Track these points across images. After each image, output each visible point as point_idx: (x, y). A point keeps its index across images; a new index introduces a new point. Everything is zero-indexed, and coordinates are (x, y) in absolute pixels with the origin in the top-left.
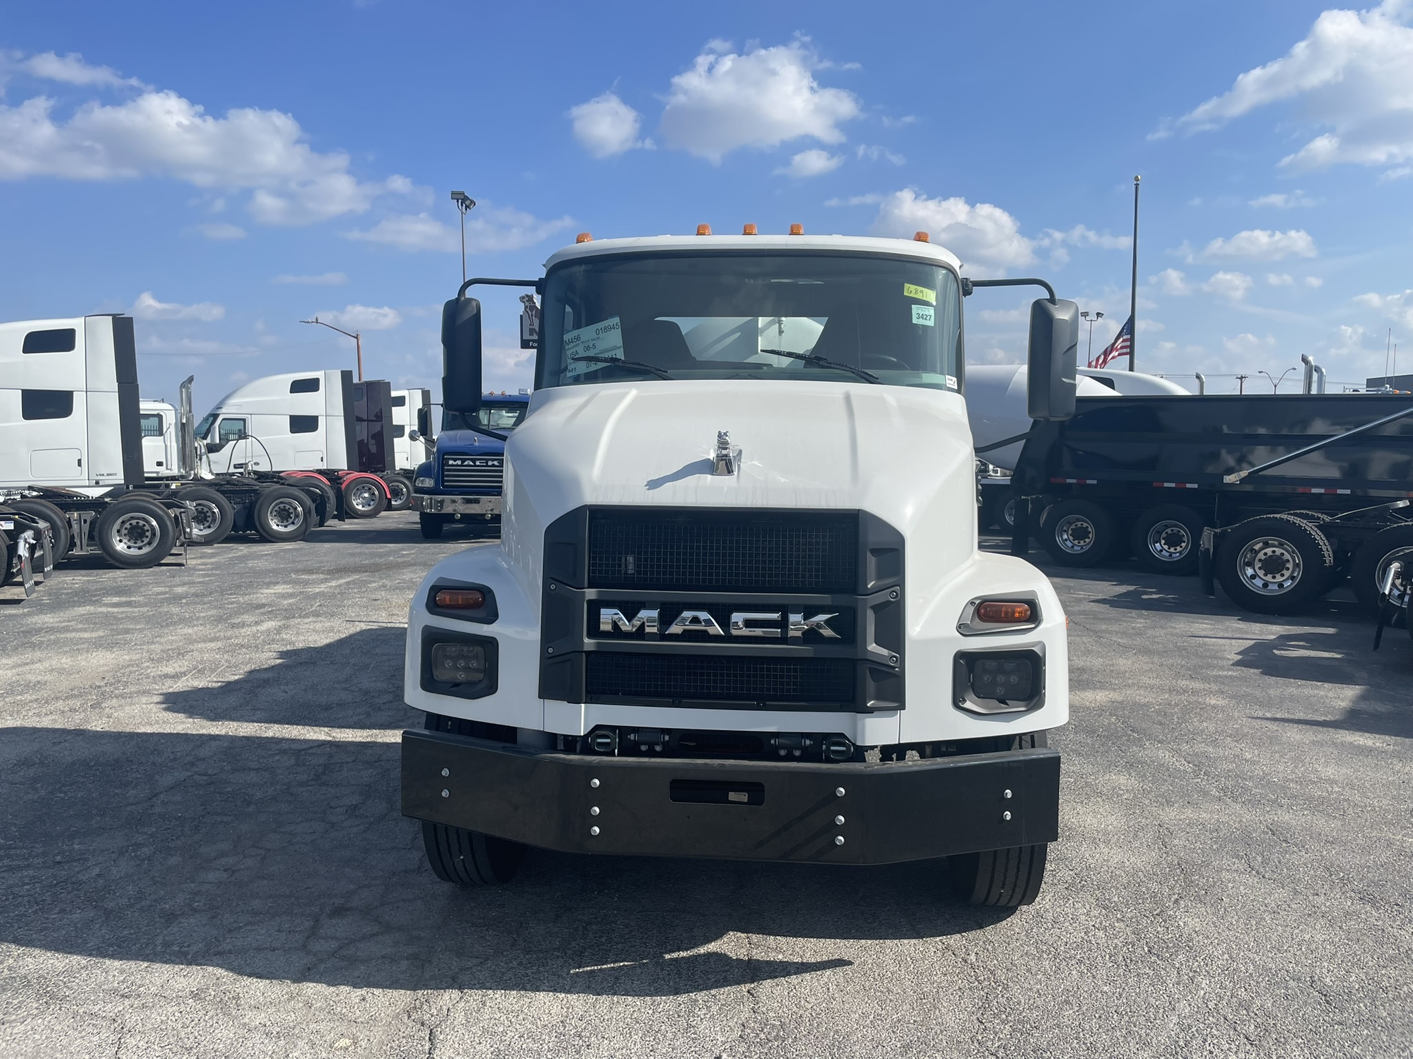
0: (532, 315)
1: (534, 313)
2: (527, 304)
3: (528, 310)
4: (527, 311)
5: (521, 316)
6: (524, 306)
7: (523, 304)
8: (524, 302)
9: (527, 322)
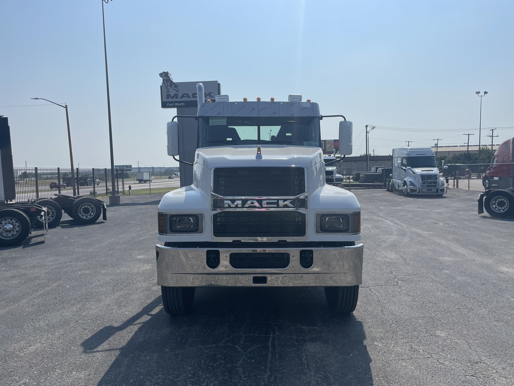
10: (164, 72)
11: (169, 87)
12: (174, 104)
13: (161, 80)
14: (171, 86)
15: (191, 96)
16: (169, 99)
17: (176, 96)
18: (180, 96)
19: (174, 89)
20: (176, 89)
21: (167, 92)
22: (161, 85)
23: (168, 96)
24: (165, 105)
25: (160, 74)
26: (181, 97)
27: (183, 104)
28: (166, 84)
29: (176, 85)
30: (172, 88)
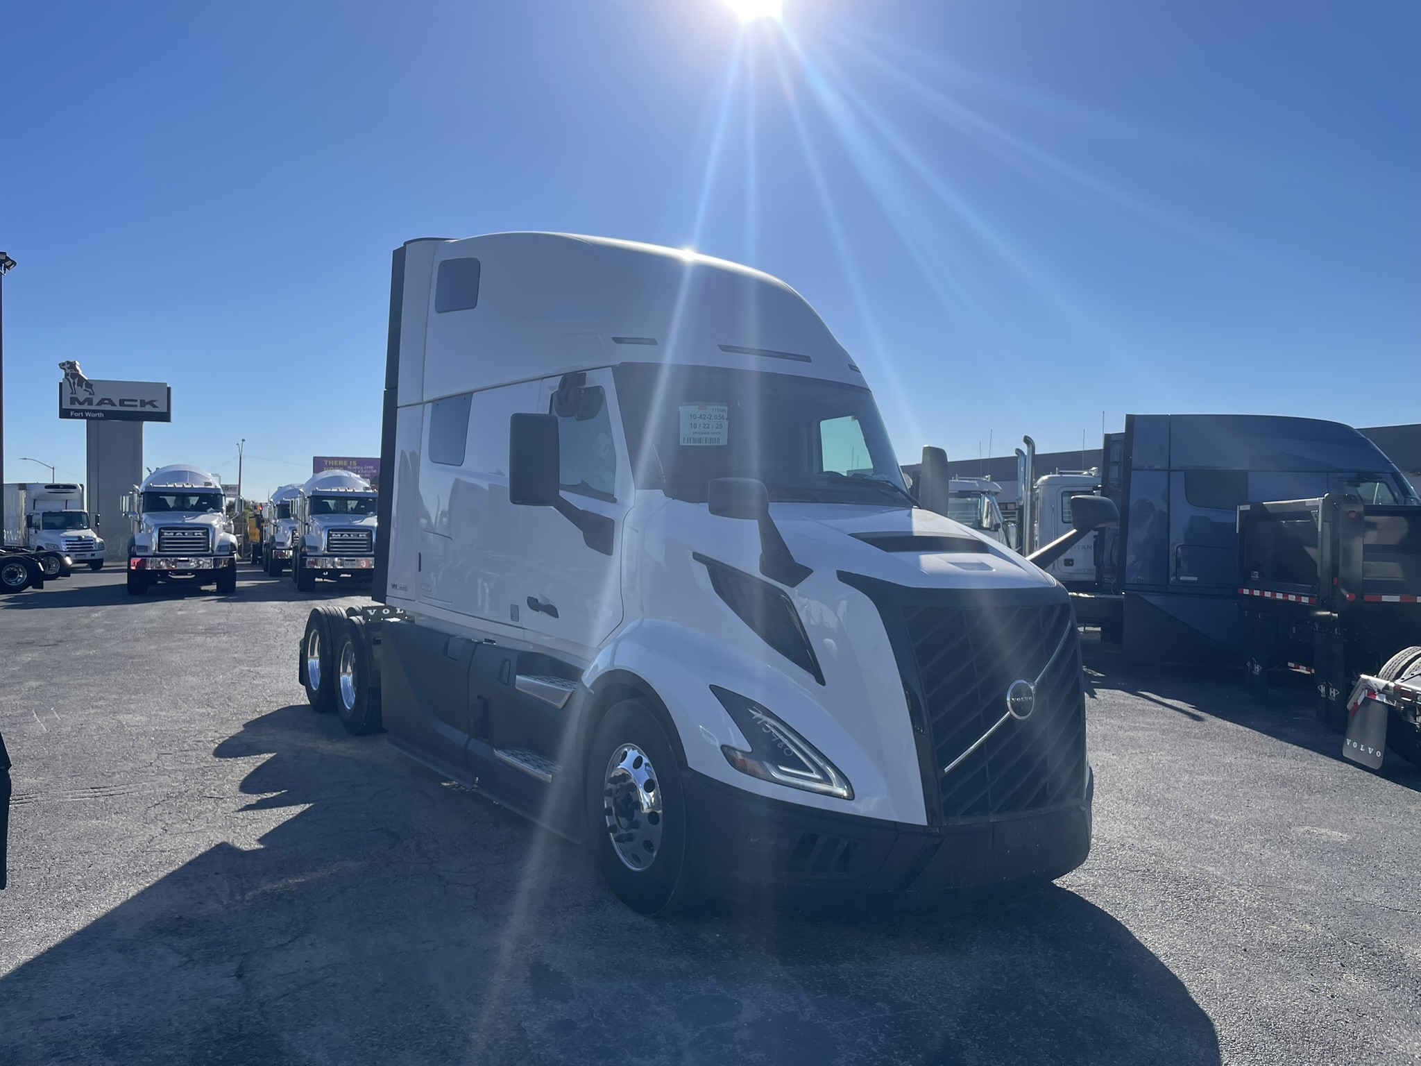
0: (74, 383)
1: (76, 381)
2: (68, 371)
3: (69, 377)
4: (68, 379)
5: (61, 384)
6: (64, 373)
7: (63, 371)
8: (64, 369)
9: (67, 390)
10: (68, 362)
11: (76, 386)
12: (84, 414)
13: (61, 374)
14: (80, 384)
15: (117, 403)
16: (75, 404)
17: (90, 401)
18: (96, 401)
19: (85, 390)
20: (90, 390)
21: (71, 393)
22: (62, 381)
23: (73, 401)
24: (65, 414)
25: (60, 365)
26: (99, 404)
27: (101, 415)
28: (72, 381)
29: (89, 384)
30: (82, 387)
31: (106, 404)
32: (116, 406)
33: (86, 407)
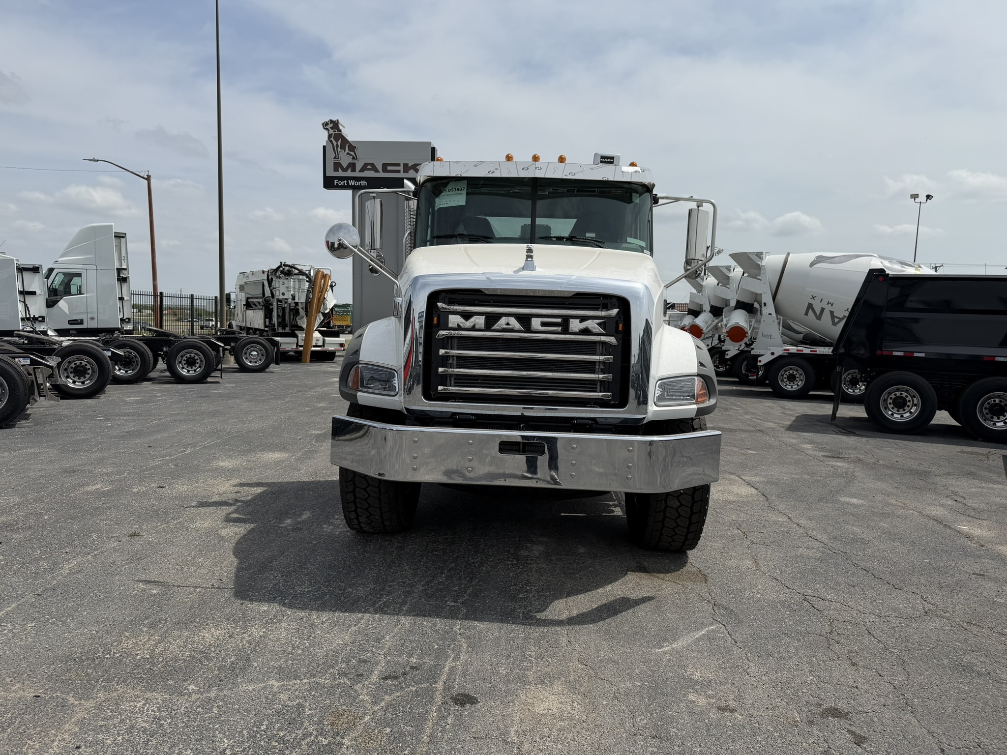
0: (337, 146)
1: (339, 143)
2: (331, 131)
3: (332, 139)
4: (331, 141)
5: (324, 147)
6: (327, 134)
8: (327, 129)
9: (331, 155)
10: (332, 121)
11: (339, 149)
12: (348, 183)
14: (343, 148)
15: (380, 168)
16: (338, 171)
17: (352, 166)
18: (358, 167)
19: (348, 154)
20: (353, 153)
21: (335, 158)
23: (337, 166)
24: (329, 183)
25: (323, 124)
26: (362, 170)
27: (364, 183)
28: (335, 143)
29: (352, 148)
30: (345, 152)
31: (369, 169)
32: (379, 172)
33: (349, 174)
